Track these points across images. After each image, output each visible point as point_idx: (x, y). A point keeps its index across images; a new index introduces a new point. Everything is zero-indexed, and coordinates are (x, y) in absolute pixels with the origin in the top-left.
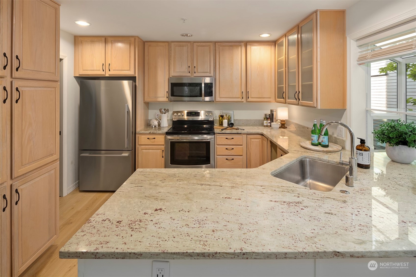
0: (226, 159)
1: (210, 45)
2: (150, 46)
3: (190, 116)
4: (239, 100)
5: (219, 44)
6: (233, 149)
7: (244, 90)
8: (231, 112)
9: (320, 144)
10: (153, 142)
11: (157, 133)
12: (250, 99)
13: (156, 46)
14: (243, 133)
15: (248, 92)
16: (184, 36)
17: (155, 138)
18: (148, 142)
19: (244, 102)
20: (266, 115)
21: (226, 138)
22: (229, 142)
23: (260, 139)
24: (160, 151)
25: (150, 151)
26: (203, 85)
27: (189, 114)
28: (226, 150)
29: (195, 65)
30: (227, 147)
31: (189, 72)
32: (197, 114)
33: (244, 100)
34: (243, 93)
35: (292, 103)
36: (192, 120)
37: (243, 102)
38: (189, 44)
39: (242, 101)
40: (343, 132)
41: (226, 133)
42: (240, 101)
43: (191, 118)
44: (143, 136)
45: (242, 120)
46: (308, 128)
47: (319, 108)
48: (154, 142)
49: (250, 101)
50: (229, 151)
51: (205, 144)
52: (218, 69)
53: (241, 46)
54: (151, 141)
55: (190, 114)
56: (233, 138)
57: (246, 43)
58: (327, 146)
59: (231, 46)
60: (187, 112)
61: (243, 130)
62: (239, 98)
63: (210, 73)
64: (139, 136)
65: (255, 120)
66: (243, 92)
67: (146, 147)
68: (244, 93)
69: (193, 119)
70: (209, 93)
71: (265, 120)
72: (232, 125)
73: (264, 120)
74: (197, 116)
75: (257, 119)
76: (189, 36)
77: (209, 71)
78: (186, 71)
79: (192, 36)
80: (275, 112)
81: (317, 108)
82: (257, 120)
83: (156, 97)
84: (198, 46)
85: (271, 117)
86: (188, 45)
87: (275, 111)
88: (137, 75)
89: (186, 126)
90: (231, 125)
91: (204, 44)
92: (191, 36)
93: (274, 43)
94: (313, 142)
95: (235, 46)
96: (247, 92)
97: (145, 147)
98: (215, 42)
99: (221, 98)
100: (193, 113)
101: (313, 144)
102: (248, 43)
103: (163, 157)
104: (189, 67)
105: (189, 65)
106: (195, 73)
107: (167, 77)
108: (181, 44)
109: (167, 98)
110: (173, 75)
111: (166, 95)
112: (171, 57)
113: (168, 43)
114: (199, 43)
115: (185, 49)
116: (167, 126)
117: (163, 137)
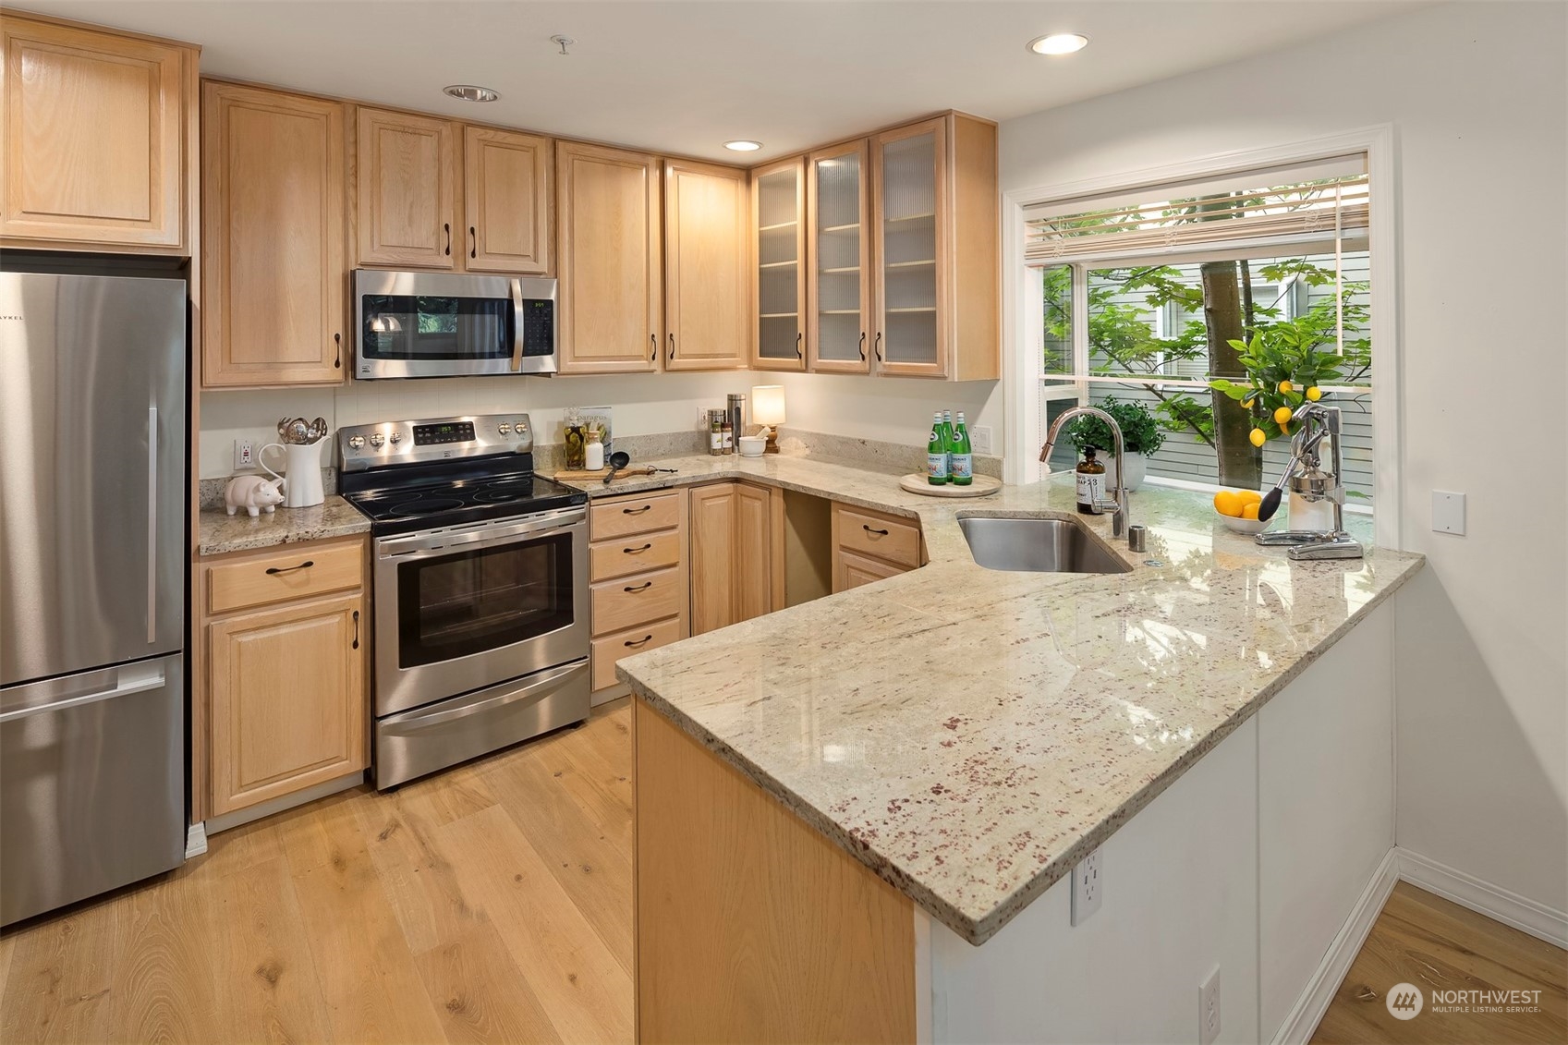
0: (627, 589)
1: (535, 149)
2: (235, 103)
3: (429, 441)
4: (642, 364)
5: (570, 146)
6: (648, 546)
7: (656, 329)
8: (606, 413)
9: (950, 480)
10: (298, 585)
11: (326, 535)
12: (676, 360)
13: (270, 109)
14: (680, 482)
15: (671, 335)
16: (459, 95)
17: (309, 564)
18: (276, 587)
19: (655, 373)
20: (712, 413)
21: (626, 511)
22: (636, 524)
23: (730, 495)
24: (337, 620)
25: (284, 630)
26: (519, 309)
27: (426, 433)
28: (627, 554)
29: (473, 221)
30: (628, 543)
31: (448, 252)
32: (464, 432)
33: (657, 365)
34: (656, 339)
35: (845, 368)
36: (443, 458)
37: (652, 371)
38: (446, 130)
39: (651, 368)
40: (991, 438)
41: (625, 491)
42: (646, 368)
43: (436, 452)
44: (238, 566)
45: (633, 438)
46: (863, 443)
47: (956, 380)
48: (307, 582)
49: (675, 368)
50: (634, 558)
51: (543, 548)
52: (567, 246)
53: (647, 166)
54: (286, 583)
55: (428, 435)
56: (648, 507)
57: (663, 162)
58: (967, 482)
59: (613, 163)
60: (415, 428)
61: (672, 471)
62: (639, 357)
63: (536, 260)
64: (215, 567)
65: (674, 434)
66: (653, 336)
67: (261, 614)
68: (658, 339)
69: (446, 454)
70: (542, 340)
71: (718, 432)
72: (622, 461)
73: (713, 432)
74: (462, 438)
75: (678, 431)
76: (483, 99)
77: (531, 254)
78: (432, 244)
79: (495, 97)
80: (743, 402)
81: (949, 380)
82: (679, 434)
83: (273, 365)
84: (487, 143)
85: (731, 419)
86: (439, 133)
87: (743, 397)
88: (194, 253)
89: (459, 484)
90: (619, 460)
91: (511, 139)
92: (490, 100)
93: (746, 172)
94: (935, 476)
95: (626, 164)
96: (667, 337)
97: (252, 616)
98: (555, 141)
99: (576, 358)
100: (444, 429)
101: (933, 481)
102: (668, 161)
103: (355, 645)
104: (447, 227)
105: (448, 218)
106: (473, 255)
107: (336, 271)
108: (409, 121)
109: (337, 364)
110: (369, 260)
111: (332, 351)
112: (356, 175)
113: (338, 107)
114: (492, 133)
115: (427, 146)
116: (321, 499)
117: (356, 548)
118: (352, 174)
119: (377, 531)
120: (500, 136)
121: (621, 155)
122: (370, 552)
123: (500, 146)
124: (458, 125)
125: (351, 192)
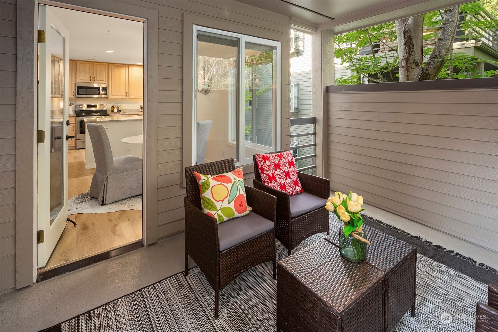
1: (105, 65)
5: (111, 64)
7: (127, 91)
8: (119, 104)
12: (131, 96)
15: (130, 93)
19: (127, 99)
20: (141, 106)
24: (72, 127)
26: (101, 88)
27: (89, 106)
29: (95, 76)
31: (91, 80)
33: (127, 97)
34: (127, 93)
38: (90, 63)
42: (125, 98)
43: (89, 109)
49: (131, 98)
52: (111, 79)
53: (126, 66)
57: (129, 66)
59: (119, 66)
60: (87, 105)
62: (124, 96)
63: (105, 81)
72: (120, 111)
74: (94, 107)
75: (136, 109)
77: (104, 80)
78: (88, 79)
84: (97, 65)
91: (101, 64)
95: (122, 66)
98: (109, 63)
99: (112, 96)
100: (92, 106)
103: (74, 130)
104: (90, 77)
105: (91, 75)
106: (95, 81)
107: (74, 83)
108: (85, 62)
109: (74, 95)
110: (78, 82)
111: (73, 94)
112: (77, 70)
113: (74, 61)
114: (98, 63)
115: (87, 66)
116: (72, 114)
117: (74, 118)
118: (76, 70)
119: (77, 116)
120: (99, 63)
121: (120, 65)
122: (76, 119)
123: (99, 65)
124: (93, 62)
125: (76, 72)
